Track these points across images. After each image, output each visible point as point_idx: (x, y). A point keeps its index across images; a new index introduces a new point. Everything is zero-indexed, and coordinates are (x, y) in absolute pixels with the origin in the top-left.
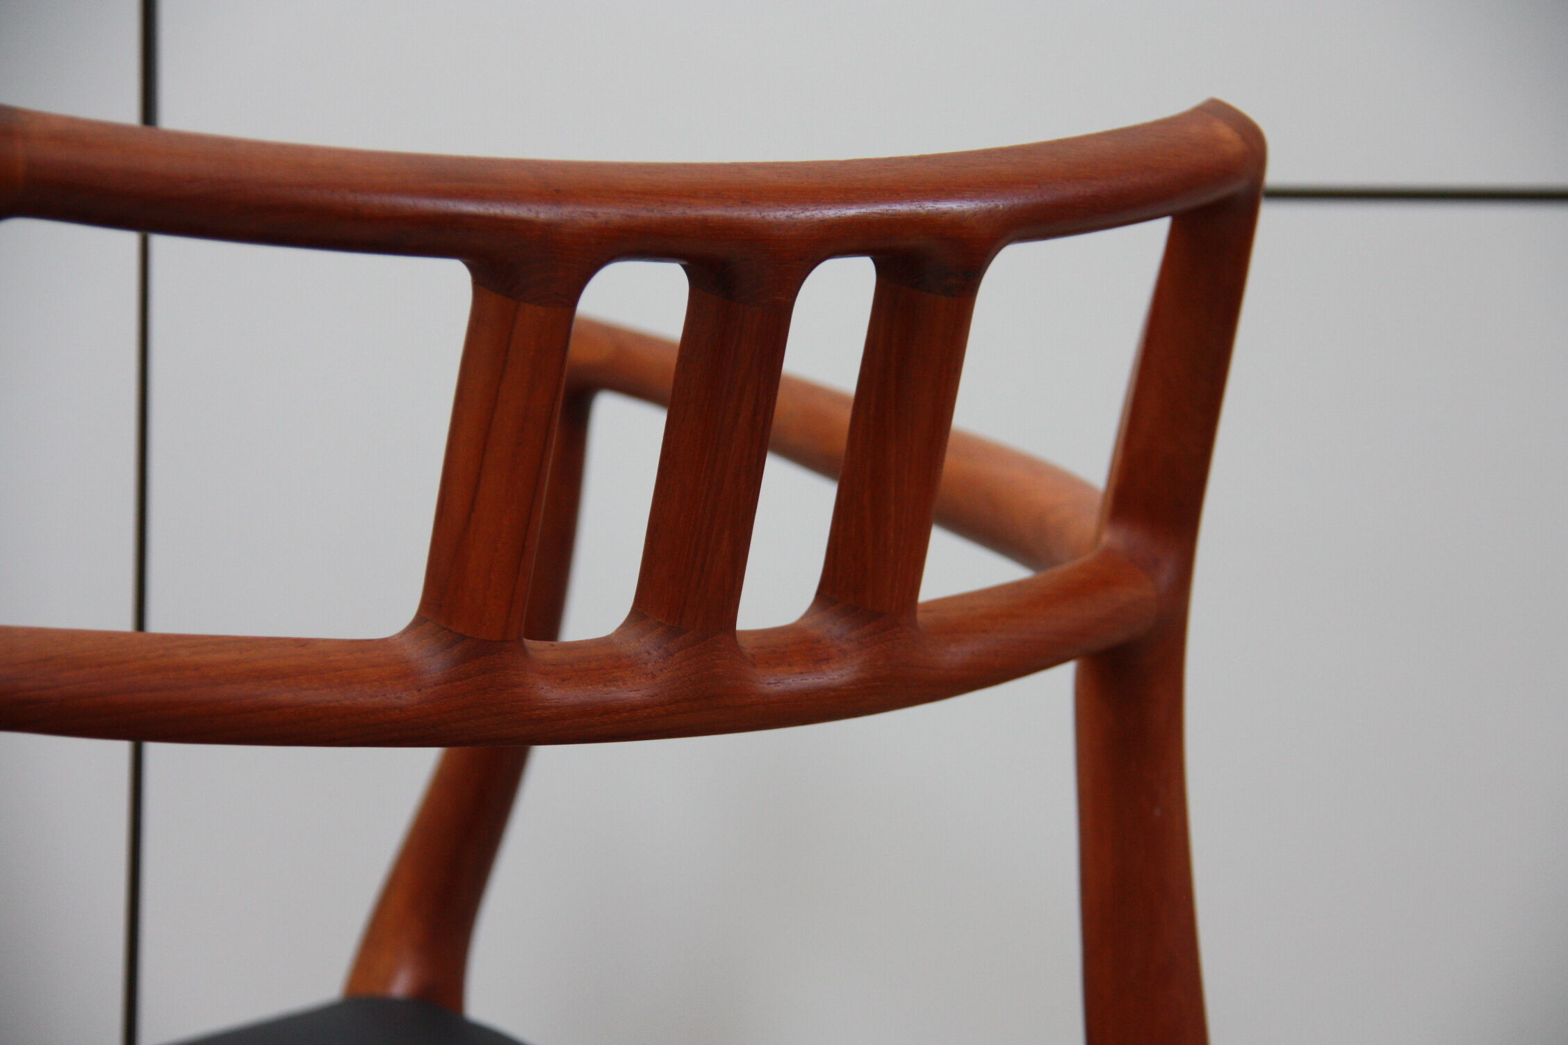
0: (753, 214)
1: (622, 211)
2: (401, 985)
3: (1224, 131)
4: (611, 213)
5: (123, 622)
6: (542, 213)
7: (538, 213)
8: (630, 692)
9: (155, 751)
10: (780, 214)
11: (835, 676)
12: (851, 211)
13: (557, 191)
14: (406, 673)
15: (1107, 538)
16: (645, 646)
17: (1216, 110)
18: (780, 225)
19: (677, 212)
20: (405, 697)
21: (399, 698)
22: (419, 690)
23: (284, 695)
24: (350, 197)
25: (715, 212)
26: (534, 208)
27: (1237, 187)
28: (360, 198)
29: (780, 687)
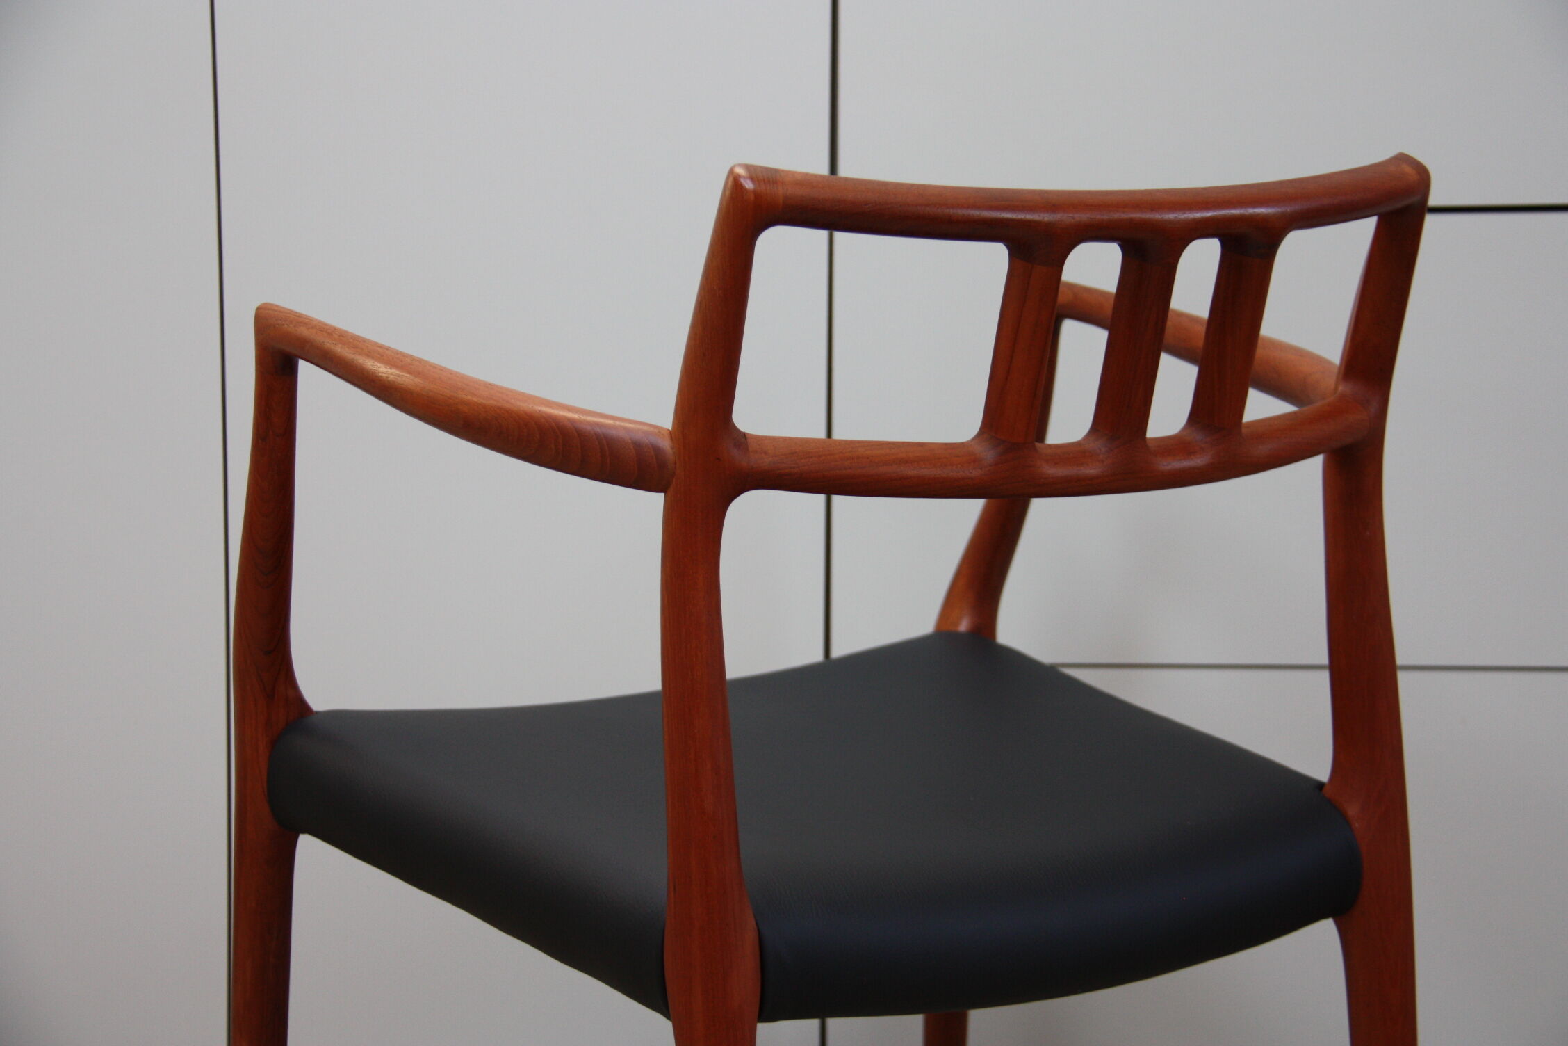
0: (1157, 216)
1: (1088, 215)
2: (964, 626)
3: (1407, 169)
4: (1083, 217)
5: (821, 434)
6: (1046, 217)
7: (1044, 217)
8: (1091, 470)
9: (837, 500)
10: (1171, 216)
11: (1198, 461)
12: (1209, 214)
13: (1054, 205)
14: (974, 460)
15: (1341, 388)
16: (1099, 446)
17: (1402, 158)
18: (1170, 222)
19: (1116, 216)
20: (975, 473)
21: (971, 473)
22: (981, 469)
23: (912, 471)
24: (947, 211)
25: (1137, 215)
26: (1042, 215)
27: (1415, 199)
28: (952, 211)
29: (1170, 467)
